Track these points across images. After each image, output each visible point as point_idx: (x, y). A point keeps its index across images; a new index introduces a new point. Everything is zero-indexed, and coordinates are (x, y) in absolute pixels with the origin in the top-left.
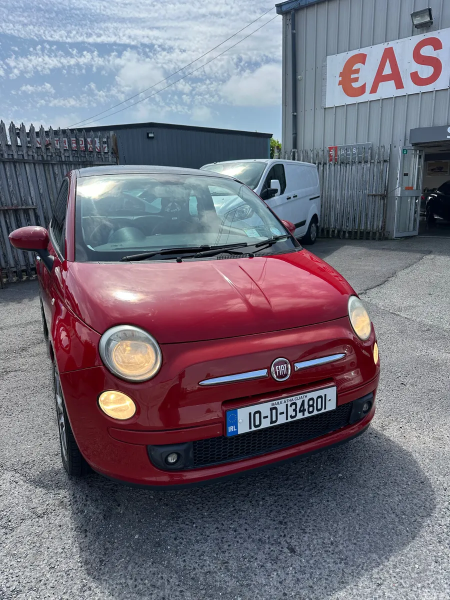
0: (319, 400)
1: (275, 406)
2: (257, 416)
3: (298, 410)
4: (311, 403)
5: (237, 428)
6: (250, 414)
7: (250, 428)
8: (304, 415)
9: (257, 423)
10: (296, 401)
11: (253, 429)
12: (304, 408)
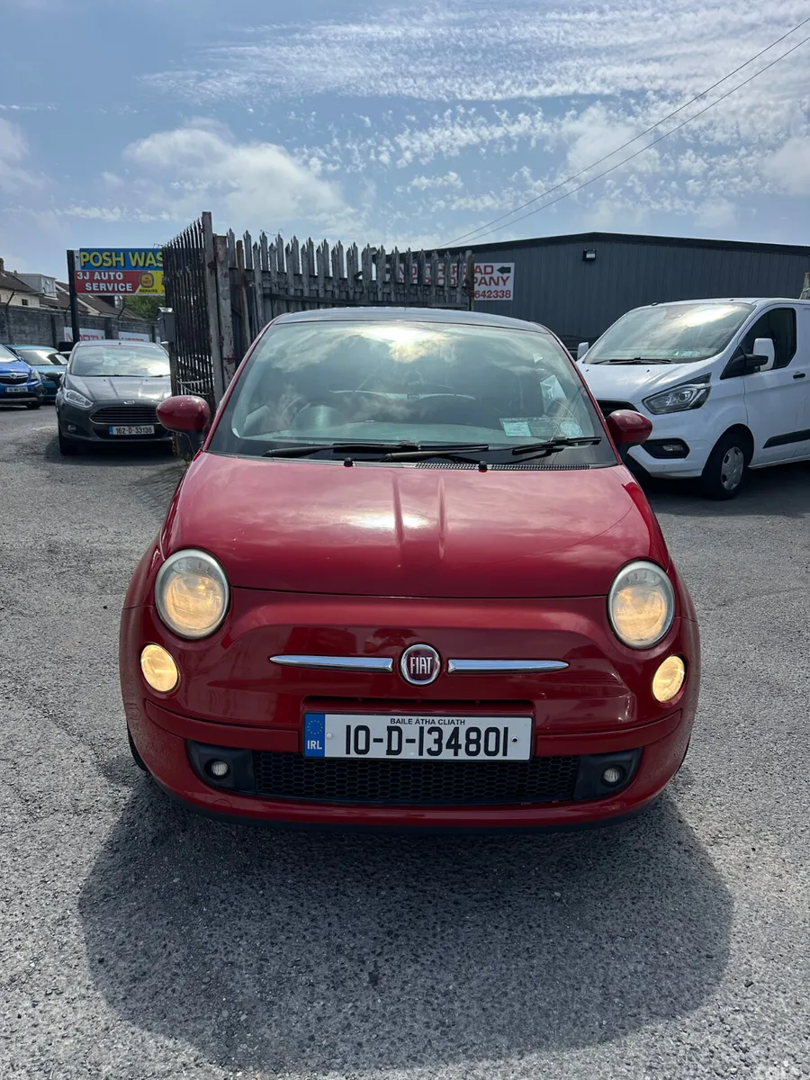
0: (492, 736)
1: (398, 725)
2: (362, 734)
3: (444, 742)
4: (473, 736)
5: (322, 744)
6: (348, 728)
7: (348, 752)
8: (456, 754)
9: (362, 746)
10: (442, 727)
11: (353, 755)
12: (457, 741)
